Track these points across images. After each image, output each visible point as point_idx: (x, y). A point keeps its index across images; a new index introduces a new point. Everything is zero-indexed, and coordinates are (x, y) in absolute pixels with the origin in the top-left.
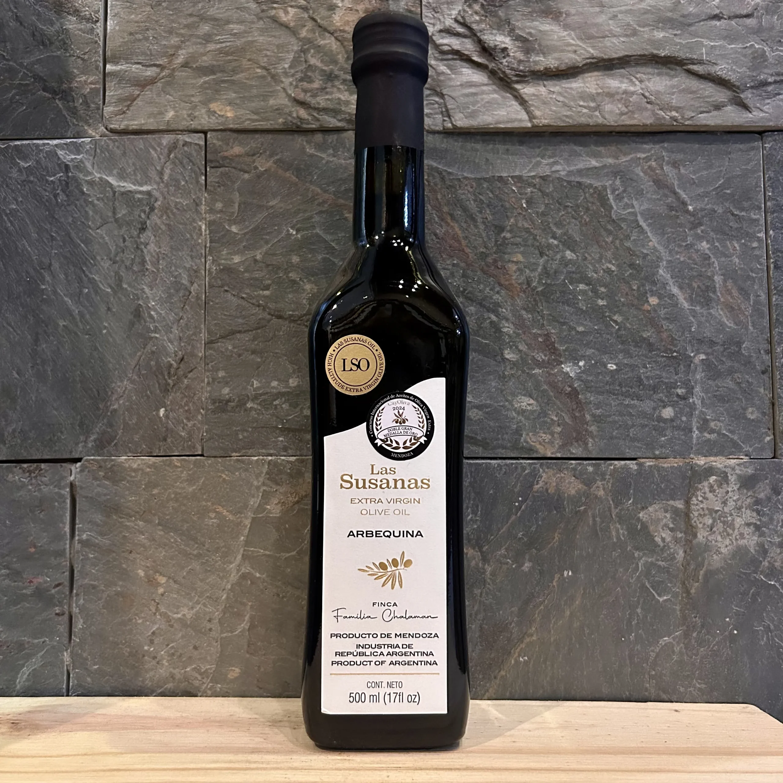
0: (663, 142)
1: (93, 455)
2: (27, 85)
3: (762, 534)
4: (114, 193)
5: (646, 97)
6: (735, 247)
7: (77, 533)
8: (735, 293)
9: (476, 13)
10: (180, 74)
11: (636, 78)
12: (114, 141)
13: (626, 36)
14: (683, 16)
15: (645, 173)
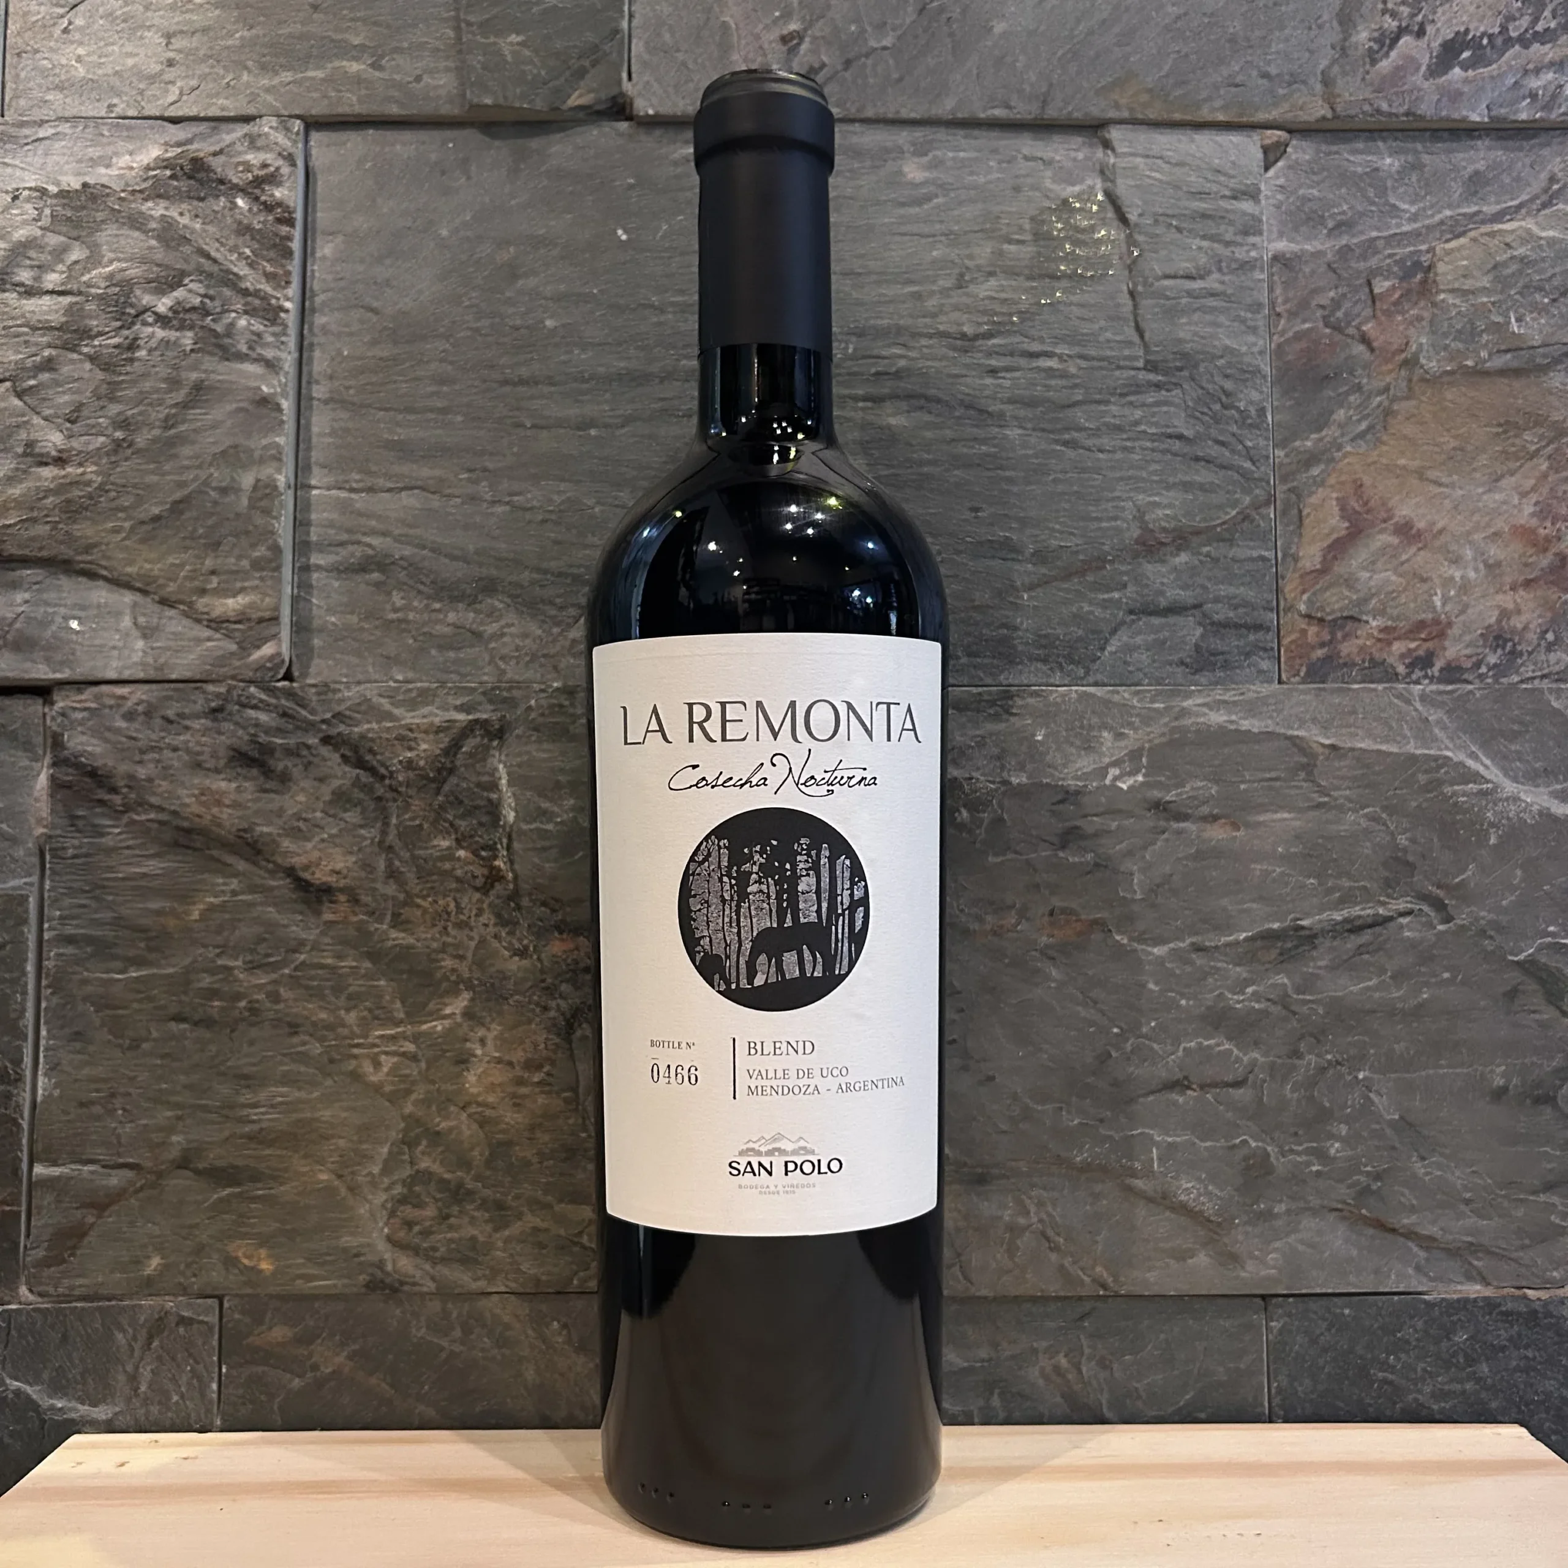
4: (44, 1421)
5: (1048, 1239)
10: (175, 1181)
11: (1030, 1198)
14: (1115, 1084)
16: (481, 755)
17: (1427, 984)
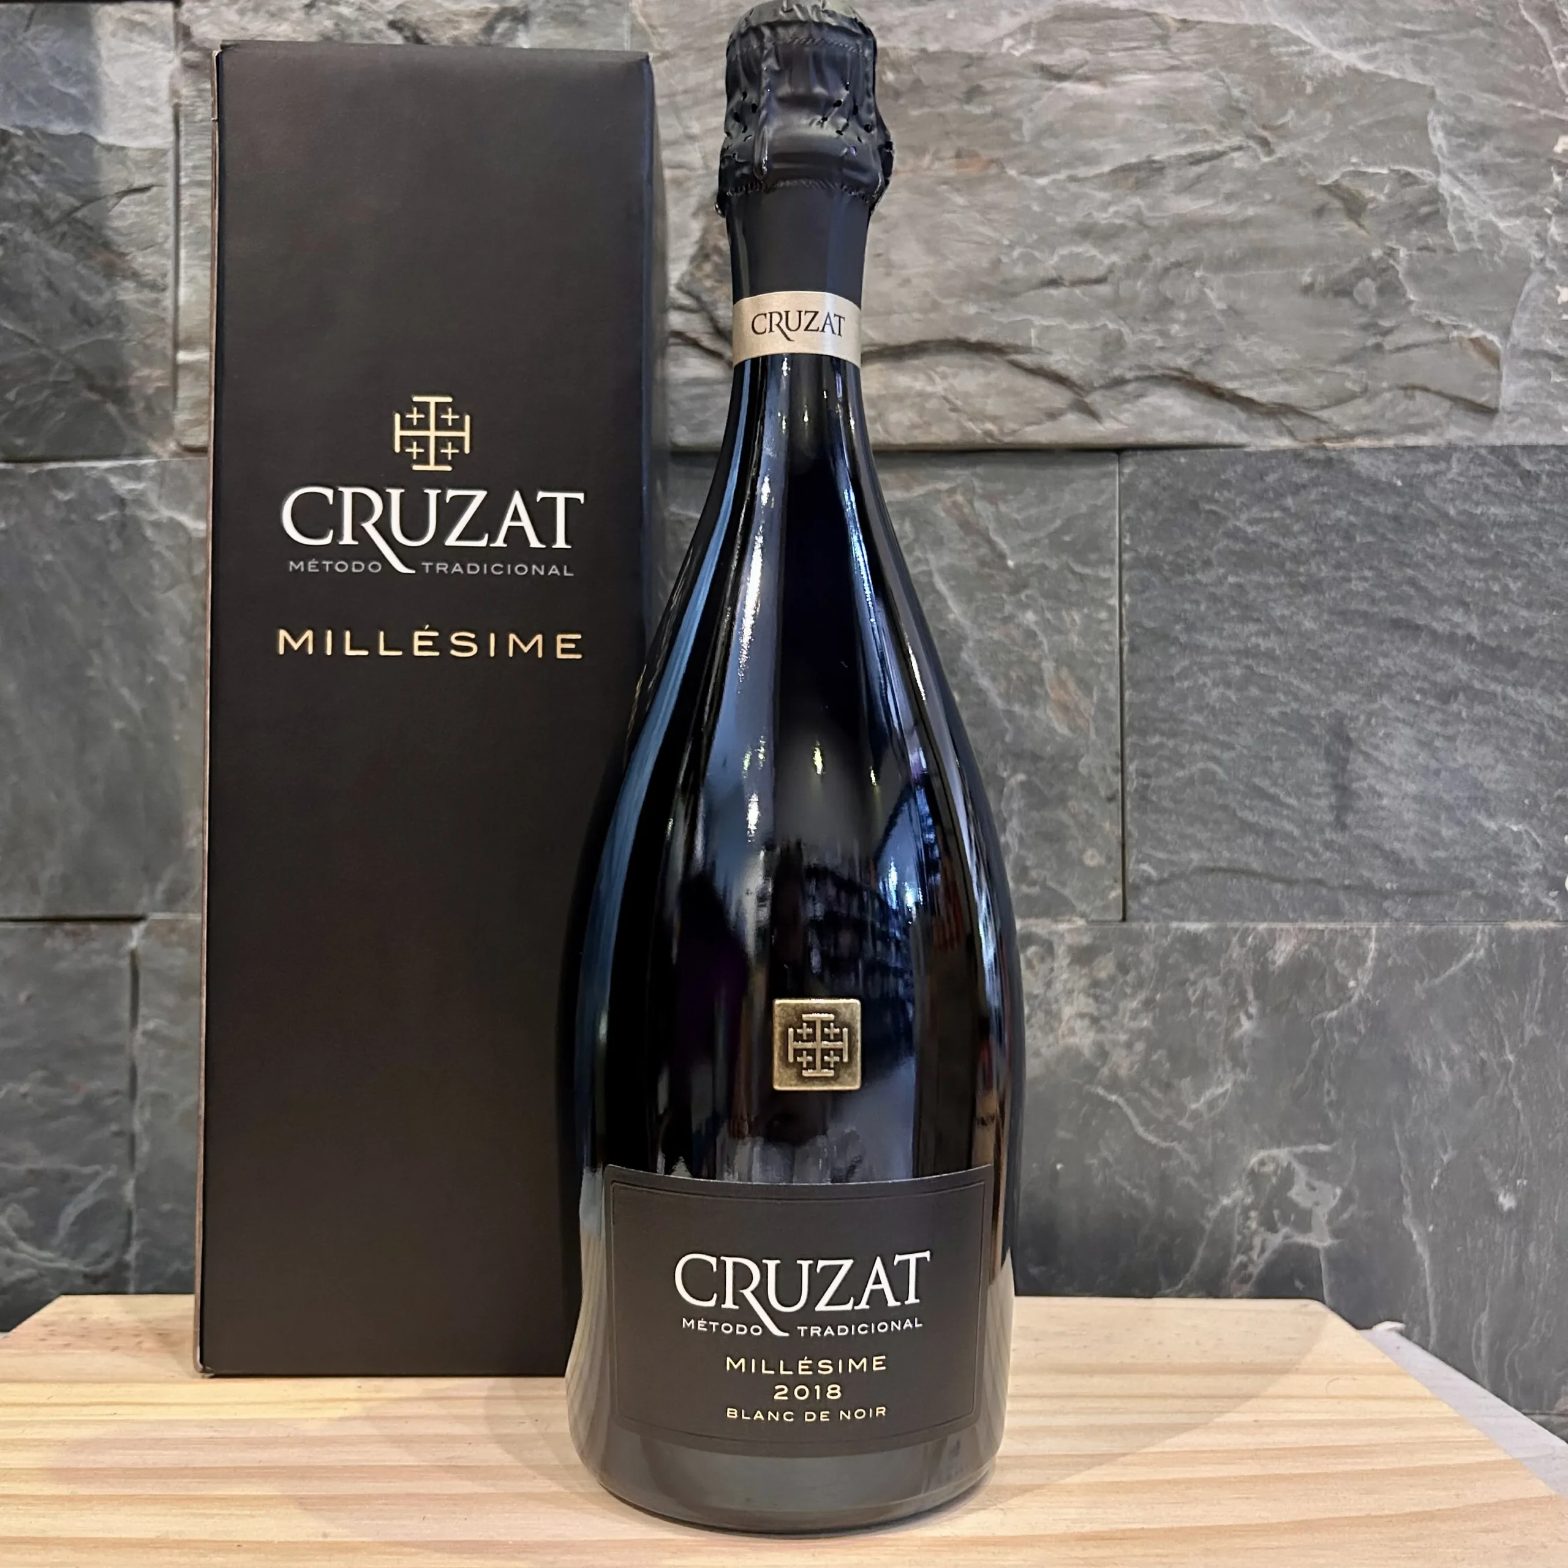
0: (974, 464)
1: (164, 911)
2: (67, 383)
3: (1102, 1030)
6: (1073, 620)
7: (140, 1019)
8: (1072, 685)
9: (708, 276)
12: (189, 462)
13: (924, 311)
15: (947, 511)
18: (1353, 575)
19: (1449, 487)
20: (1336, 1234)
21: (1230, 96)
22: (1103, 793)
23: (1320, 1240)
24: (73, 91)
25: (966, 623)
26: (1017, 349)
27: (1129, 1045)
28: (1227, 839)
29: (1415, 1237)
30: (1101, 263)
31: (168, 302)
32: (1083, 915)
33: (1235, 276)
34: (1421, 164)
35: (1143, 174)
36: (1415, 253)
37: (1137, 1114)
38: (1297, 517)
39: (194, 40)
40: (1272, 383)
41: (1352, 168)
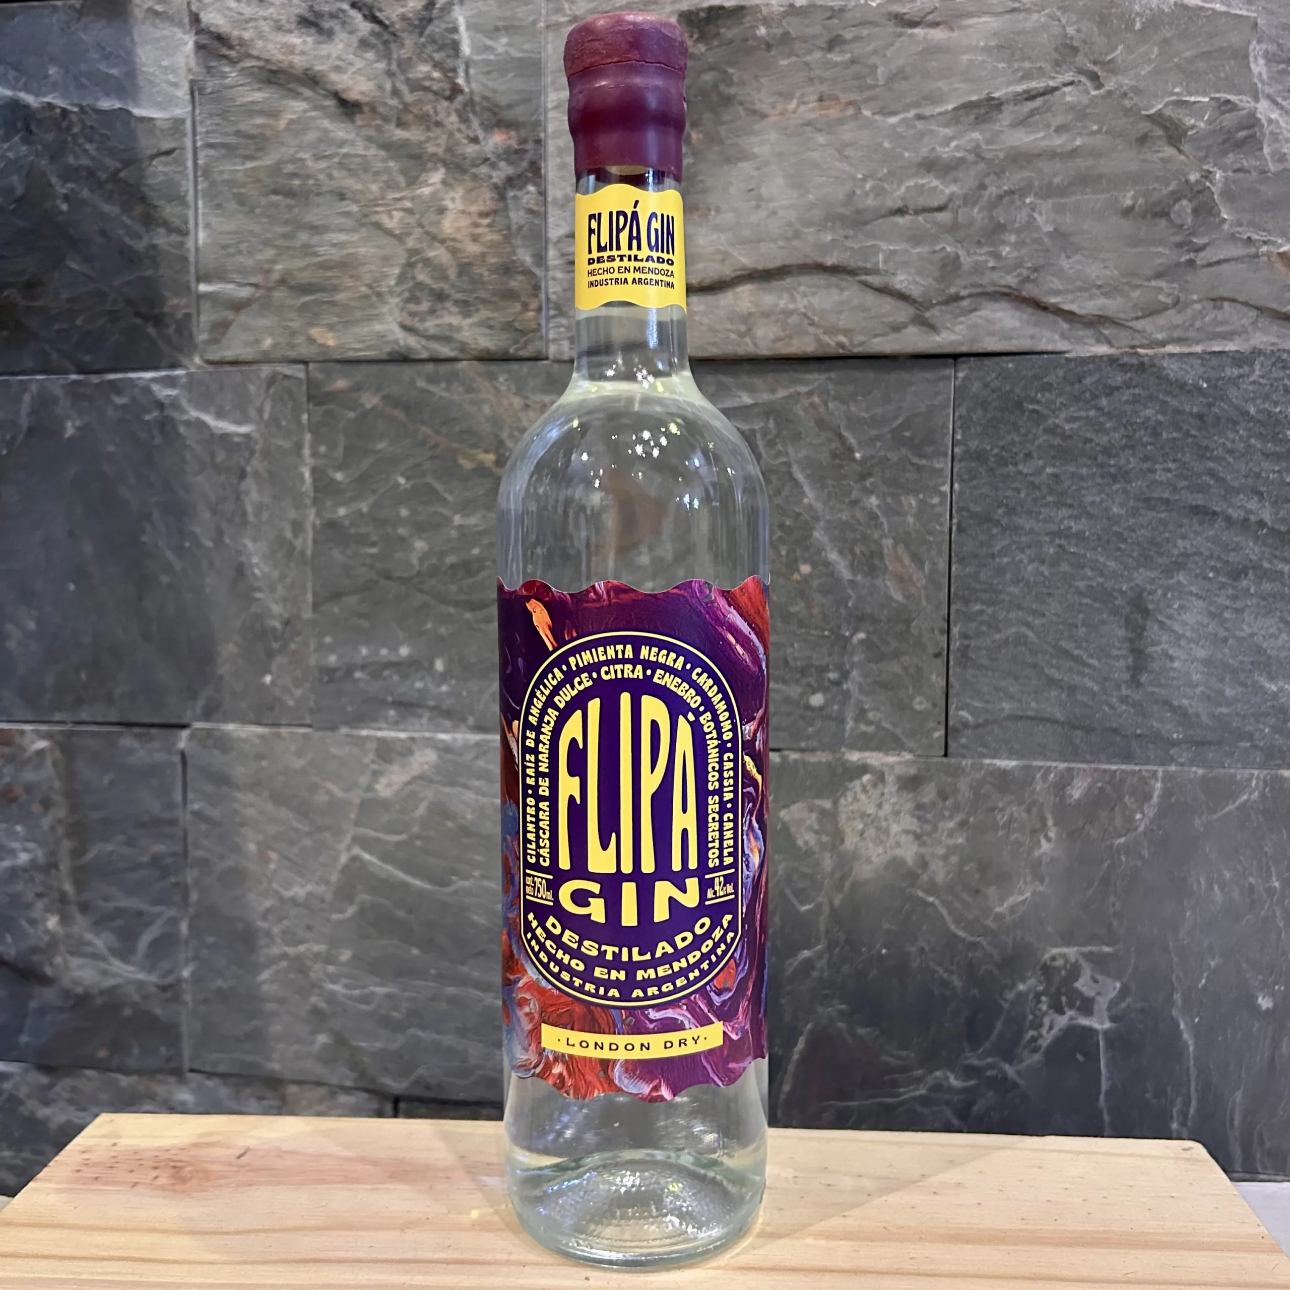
0: (830, 370)
1: (203, 721)
2: (119, 311)
3: (923, 844)
4: (212, 435)
5: (807, 317)
6: (910, 504)
7: (189, 802)
8: (907, 560)
10: (278, 293)
11: (798, 292)
13: (787, 239)
14: (858, 212)
15: (805, 410)
16: (447, 9)
17: (1080, 134)
18: (1157, 466)
19: (1251, 388)
20: (1113, 1019)
21: (1066, 35)
22: (931, 649)
23: (1100, 1023)
24: (114, 71)
25: (818, 506)
26: (867, 272)
27: (945, 857)
28: (1036, 692)
29: (1182, 1026)
30: (942, 192)
31: (190, 244)
32: (911, 751)
33: (1063, 201)
34: (1240, 92)
35: (983, 111)
36: (1230, 174)
37: (950, 913)
38: (1109, 415)
39: (203, 26)
40: (1092, 297)
41: (1174, 98)
